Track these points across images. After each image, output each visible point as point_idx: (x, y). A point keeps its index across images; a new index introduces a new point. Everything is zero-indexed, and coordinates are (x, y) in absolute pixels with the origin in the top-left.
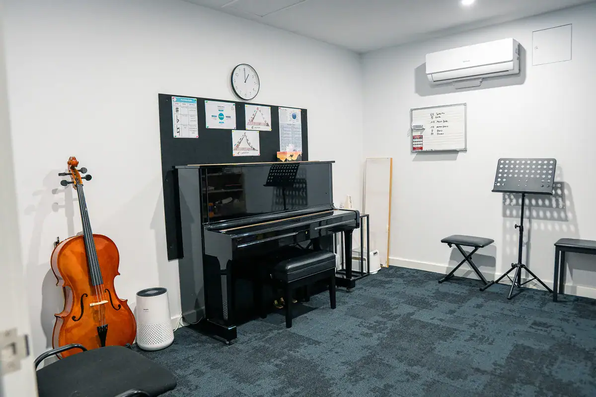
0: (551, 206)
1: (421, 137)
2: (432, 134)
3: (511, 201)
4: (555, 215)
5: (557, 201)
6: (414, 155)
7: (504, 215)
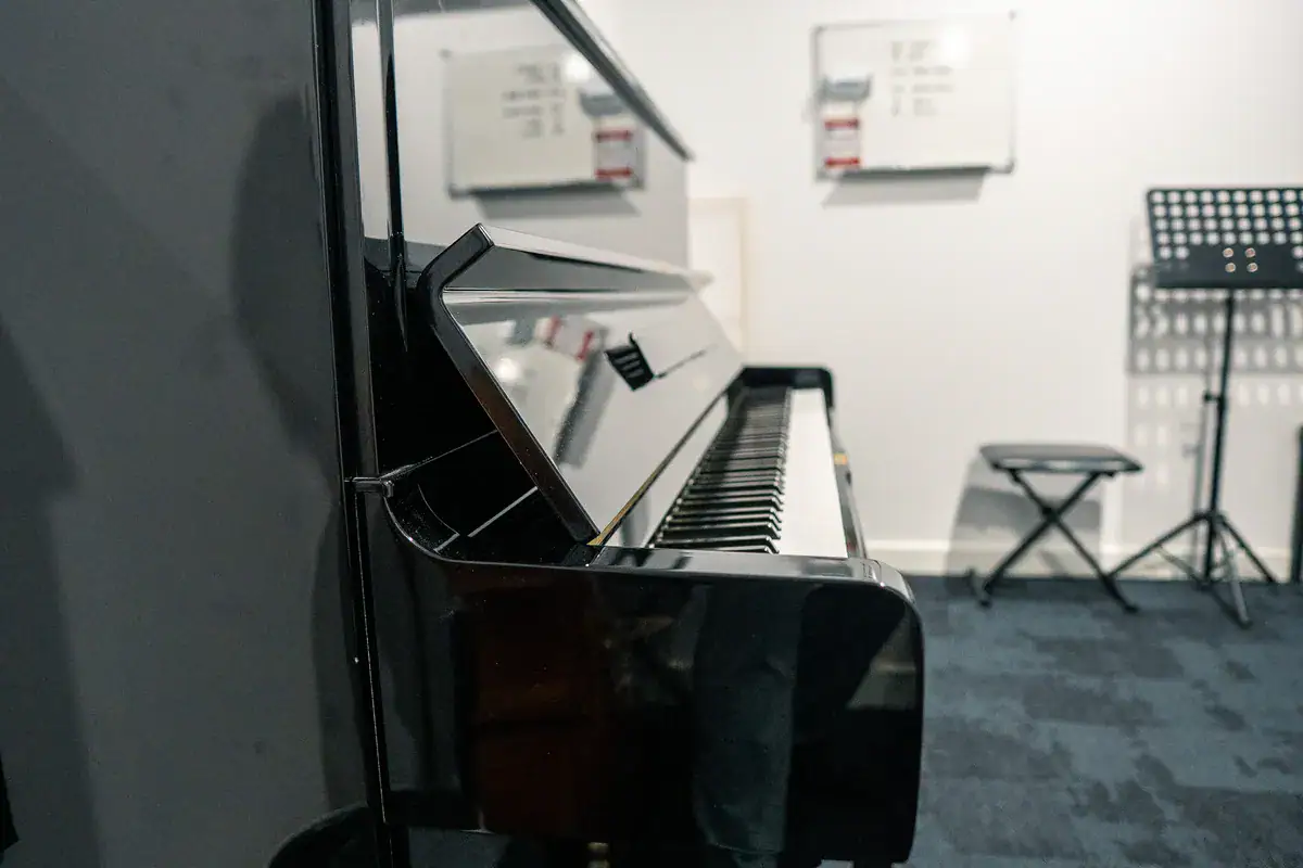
0: (1268, 331)
1: (854, 124)
2: (896, 111)
3: (1153, 322)
4: (1281, 356)
5: (1287, 318)
6: (828, 188)
7: (1132, 368)
